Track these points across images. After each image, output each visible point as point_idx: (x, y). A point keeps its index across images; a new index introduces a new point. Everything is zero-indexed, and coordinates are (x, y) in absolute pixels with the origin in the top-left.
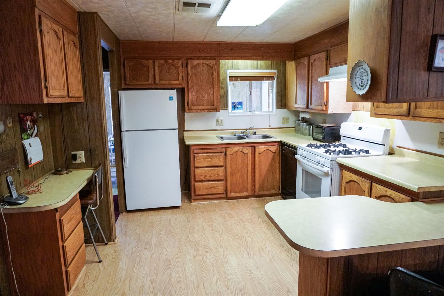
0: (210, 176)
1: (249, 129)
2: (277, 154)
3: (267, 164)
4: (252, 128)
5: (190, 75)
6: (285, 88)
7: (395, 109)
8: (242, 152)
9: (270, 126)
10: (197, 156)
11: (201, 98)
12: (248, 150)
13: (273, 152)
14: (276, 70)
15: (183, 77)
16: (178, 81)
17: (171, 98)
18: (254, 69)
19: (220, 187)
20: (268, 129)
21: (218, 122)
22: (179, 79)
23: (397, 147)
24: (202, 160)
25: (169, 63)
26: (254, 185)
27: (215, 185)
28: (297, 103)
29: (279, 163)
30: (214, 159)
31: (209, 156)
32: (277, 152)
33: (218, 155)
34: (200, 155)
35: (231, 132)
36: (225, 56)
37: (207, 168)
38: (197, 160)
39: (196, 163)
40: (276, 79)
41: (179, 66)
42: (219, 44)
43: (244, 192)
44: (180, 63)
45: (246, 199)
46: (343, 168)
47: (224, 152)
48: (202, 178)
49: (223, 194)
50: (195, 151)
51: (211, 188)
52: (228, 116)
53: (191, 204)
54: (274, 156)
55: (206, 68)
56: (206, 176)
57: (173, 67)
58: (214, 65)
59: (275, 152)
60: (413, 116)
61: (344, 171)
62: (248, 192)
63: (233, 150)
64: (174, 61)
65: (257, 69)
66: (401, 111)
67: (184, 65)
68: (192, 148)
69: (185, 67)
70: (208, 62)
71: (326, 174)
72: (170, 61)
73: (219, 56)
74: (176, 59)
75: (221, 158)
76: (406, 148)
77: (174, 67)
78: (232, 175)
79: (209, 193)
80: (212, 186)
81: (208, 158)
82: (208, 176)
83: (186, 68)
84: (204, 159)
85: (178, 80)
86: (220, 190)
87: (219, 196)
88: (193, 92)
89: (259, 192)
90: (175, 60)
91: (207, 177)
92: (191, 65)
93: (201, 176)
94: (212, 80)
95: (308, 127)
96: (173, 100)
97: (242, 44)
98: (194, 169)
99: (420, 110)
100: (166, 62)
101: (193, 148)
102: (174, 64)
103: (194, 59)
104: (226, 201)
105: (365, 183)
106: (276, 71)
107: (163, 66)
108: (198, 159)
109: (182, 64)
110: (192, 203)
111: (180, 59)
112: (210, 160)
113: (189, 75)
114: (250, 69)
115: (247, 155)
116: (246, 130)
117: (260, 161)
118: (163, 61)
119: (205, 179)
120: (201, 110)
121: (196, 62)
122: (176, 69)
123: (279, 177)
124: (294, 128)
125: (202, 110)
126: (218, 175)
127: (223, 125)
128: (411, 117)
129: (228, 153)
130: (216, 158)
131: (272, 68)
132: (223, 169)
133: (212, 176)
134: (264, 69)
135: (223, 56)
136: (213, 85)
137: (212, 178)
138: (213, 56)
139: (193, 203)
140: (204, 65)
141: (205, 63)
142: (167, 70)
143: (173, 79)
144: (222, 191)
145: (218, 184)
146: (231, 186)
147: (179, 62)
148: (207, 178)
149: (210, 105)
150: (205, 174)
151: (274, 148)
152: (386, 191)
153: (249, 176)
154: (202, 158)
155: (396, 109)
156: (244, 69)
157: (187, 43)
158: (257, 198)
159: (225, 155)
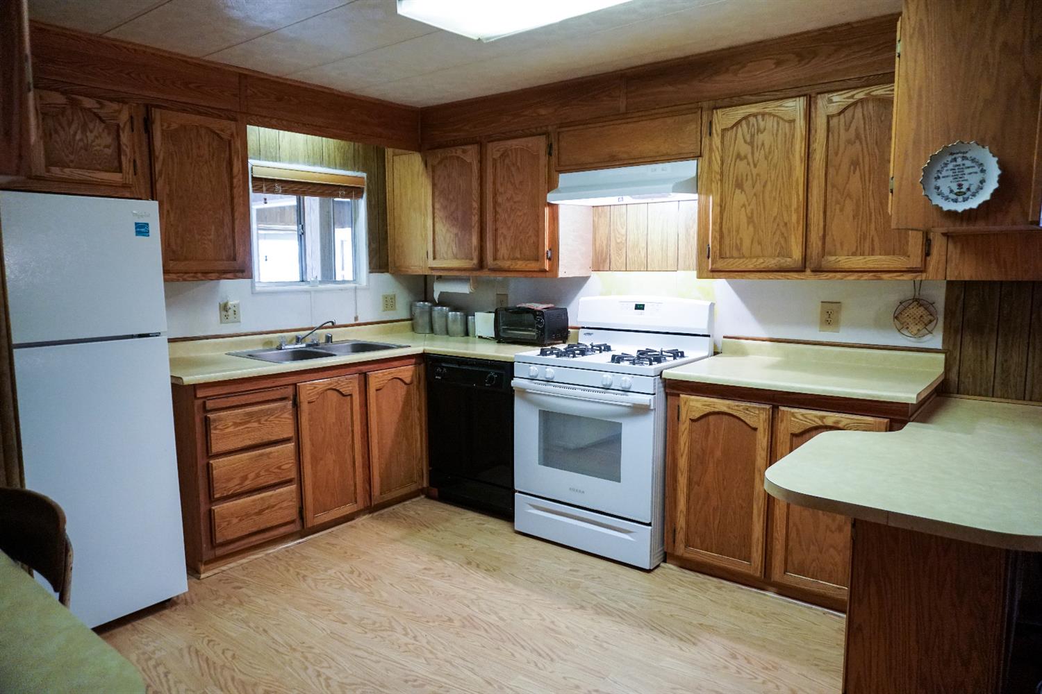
0: (258, 476)
1: (321, 327)
2: (414, 388)
3: (395, 417)
4: (330, 324)
5: (161, 158)
6: (385, 220)
7: (771, 259)
8: (338, 391)
9: (356, 319)
10: (220, 419)
11: (197, 237)
12: (350, 384)
13: (405, 384)
14: (364, 171)
15: (135, 161)
16: (120, 175)
17: (142, 229)
18: (314, 164)
19: (285, 504)
20: (353, 325)
21: (224, 313)
22: (124, 166)
23: (724, 337)
24: (231, 429)
25: (85, 109)
26: (369, 480)
27: (272, 501)
28: (437, 256)
29: (419, 410)
30: (266, 420)
31: (250, 415)
32: (415, 383)
33: (276, 409)
34: (223, 414)
35: (263, 339)
36: (264, 114)
37: (246, 454)
38: (217, 432)
39: (213, 441)
40: (365, 195)
41: (122, 125)
42: (246, 76)
43: (345, 504)
44: (124, 117)
45: (349, 523)
46: (678, 390)
47: (292, 397)
48: (233, 486)
49: (293, 522)
50: (210, 405)
51: (260, 512)
52: (252, 293)
53: (199, 579)
54: (408, 393)
55: (209, 145)
56: (245, 478)
57: (99, 127)
58: (232, 135)
59: (411, 383)
60: (813, 271)
61: (681, 395)
62: (356, 502)
63: (315, 388)
64: (102, 106)
65: (321, 164)
66: (786, 261)
67: (139, 123)
68: (200, 394)
69: (142, 130)
70: (216, 124)
71: (639, 410)
72: (88, 103)
73: (244, 113)
74: (111, 100)
75: (286, 415)
76: (747, 339)
77: (103, 125)
78: (315, 460)
79: (254, 529)
80: (266, 505)
81: (249, 422)
82: (252, 476)
83: (144, 136)
84: (236, 424)
85: (119, 169)
86: (286, 512)
87: (282, 530)
88: (172, 215)
89: (382, 496)
90: (107, 103)
91: (247, 482)
92: (162, 126)
93: (229, 480)
94: (227, 183)
95: (461, 316)
96: (146, 233)
97: (306, 89)
98: (205, 462)
99: (834, 258)
100: (74, 103)
101: (201, 396)
102: (102, 112)
103: (171, 109)
104: (301, 540)
105: (757, 412)
106: (364, 175)
107: (60, 117)
108: (220, 427)
109: (131, 117)
110: (203, 576)
111: (124, 103)
112: (256, 425)
113: (158, 158)
114: (304, 163)
115: (349, 397)
116: (310, 332)
117: (379, 412)
118: (59, 99)
119: (242, 489)
120: (196, 273)
121: (178, 119)
122: (109, 134)
123: (421, 446)
124: (410, 322)
125: (199, 275)
126: (279, 468)
127: (239, 322)
128: (808, 272)
129: (304, 397)
130: (272, 418)
131: (357, 166)
132: (292, 447)
133: (262, 473)
134: (338, 166)
135: (256, 115)
136: (232, 198)
137: (263, 481)
138: (227, 110)
139: (204, 573)
140: (203, 132)
141: (207, 128)
142: (75, 133)
143: (99, 167)
144: (292, 514)
145: (281, 494)
146: (313, 493)
147: (120, 111)
148: (248, 484)
149: (224, 258)
150: (242, 474)
151: (407, 372)
152: (822, 418)
153: (356, 456)
154: (230, 424)
155: (774, 259)
156: (291, 161)
157: (144, 52)
158: (376, 514)
159: (296, 405)
